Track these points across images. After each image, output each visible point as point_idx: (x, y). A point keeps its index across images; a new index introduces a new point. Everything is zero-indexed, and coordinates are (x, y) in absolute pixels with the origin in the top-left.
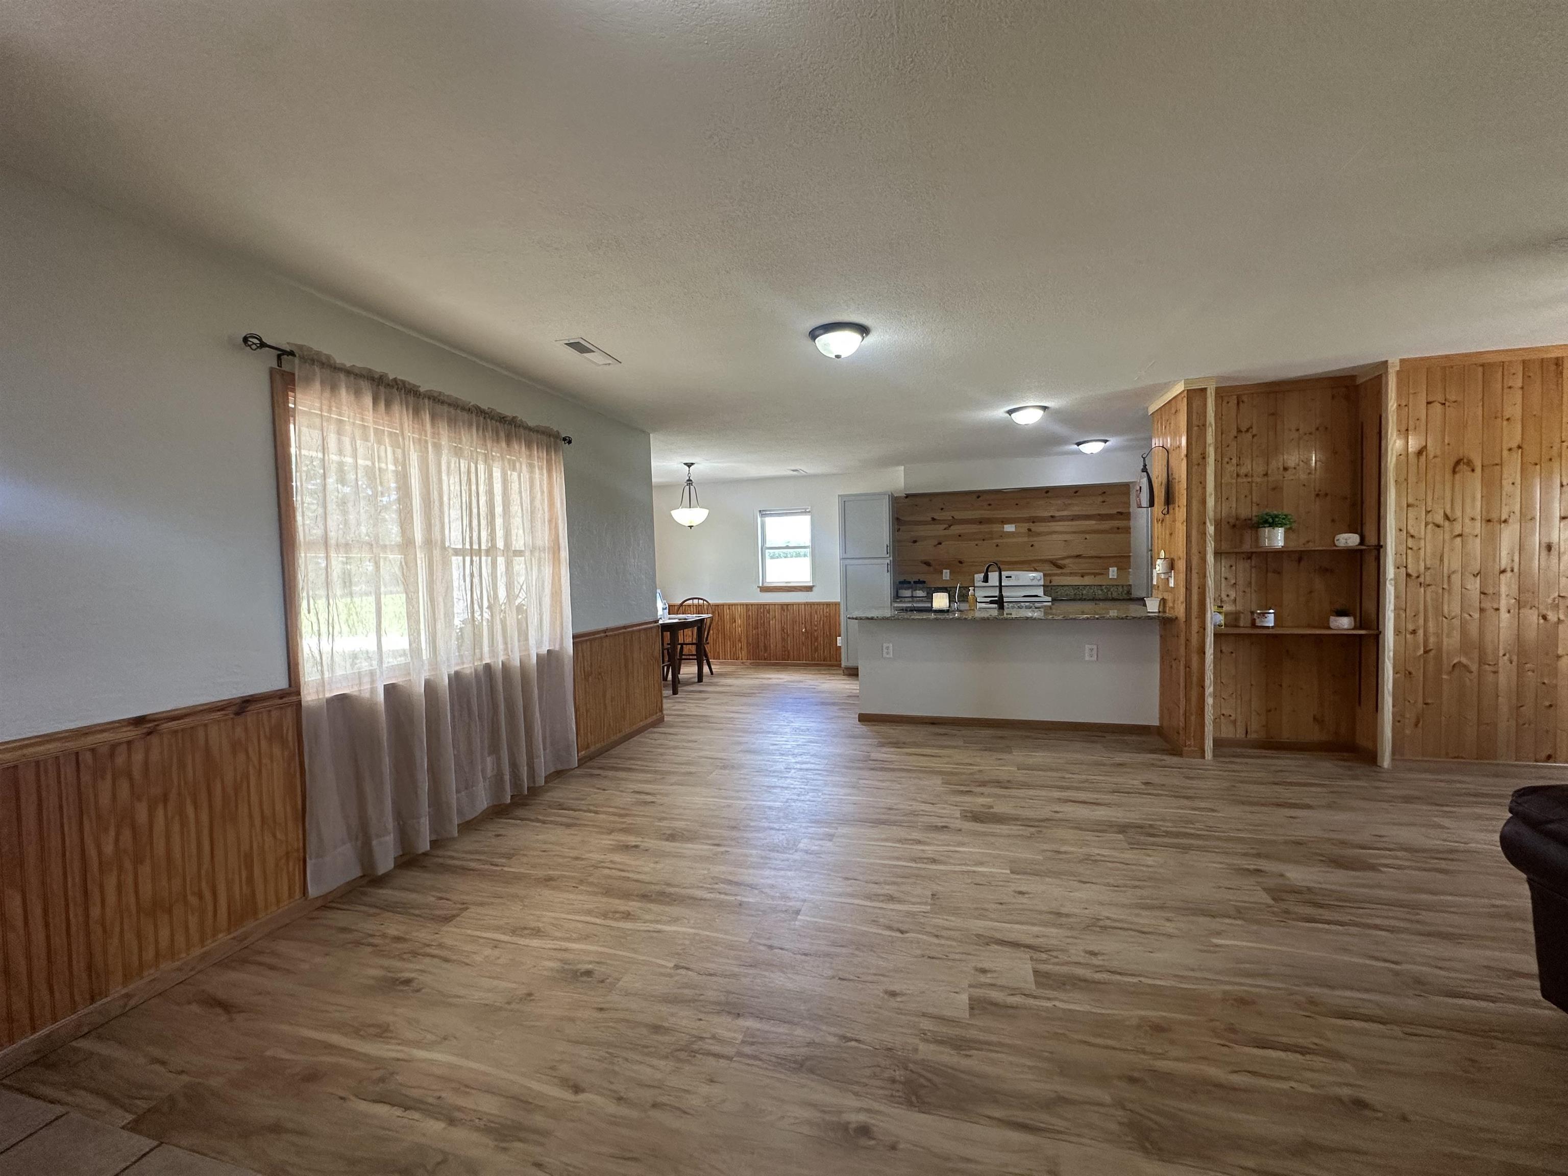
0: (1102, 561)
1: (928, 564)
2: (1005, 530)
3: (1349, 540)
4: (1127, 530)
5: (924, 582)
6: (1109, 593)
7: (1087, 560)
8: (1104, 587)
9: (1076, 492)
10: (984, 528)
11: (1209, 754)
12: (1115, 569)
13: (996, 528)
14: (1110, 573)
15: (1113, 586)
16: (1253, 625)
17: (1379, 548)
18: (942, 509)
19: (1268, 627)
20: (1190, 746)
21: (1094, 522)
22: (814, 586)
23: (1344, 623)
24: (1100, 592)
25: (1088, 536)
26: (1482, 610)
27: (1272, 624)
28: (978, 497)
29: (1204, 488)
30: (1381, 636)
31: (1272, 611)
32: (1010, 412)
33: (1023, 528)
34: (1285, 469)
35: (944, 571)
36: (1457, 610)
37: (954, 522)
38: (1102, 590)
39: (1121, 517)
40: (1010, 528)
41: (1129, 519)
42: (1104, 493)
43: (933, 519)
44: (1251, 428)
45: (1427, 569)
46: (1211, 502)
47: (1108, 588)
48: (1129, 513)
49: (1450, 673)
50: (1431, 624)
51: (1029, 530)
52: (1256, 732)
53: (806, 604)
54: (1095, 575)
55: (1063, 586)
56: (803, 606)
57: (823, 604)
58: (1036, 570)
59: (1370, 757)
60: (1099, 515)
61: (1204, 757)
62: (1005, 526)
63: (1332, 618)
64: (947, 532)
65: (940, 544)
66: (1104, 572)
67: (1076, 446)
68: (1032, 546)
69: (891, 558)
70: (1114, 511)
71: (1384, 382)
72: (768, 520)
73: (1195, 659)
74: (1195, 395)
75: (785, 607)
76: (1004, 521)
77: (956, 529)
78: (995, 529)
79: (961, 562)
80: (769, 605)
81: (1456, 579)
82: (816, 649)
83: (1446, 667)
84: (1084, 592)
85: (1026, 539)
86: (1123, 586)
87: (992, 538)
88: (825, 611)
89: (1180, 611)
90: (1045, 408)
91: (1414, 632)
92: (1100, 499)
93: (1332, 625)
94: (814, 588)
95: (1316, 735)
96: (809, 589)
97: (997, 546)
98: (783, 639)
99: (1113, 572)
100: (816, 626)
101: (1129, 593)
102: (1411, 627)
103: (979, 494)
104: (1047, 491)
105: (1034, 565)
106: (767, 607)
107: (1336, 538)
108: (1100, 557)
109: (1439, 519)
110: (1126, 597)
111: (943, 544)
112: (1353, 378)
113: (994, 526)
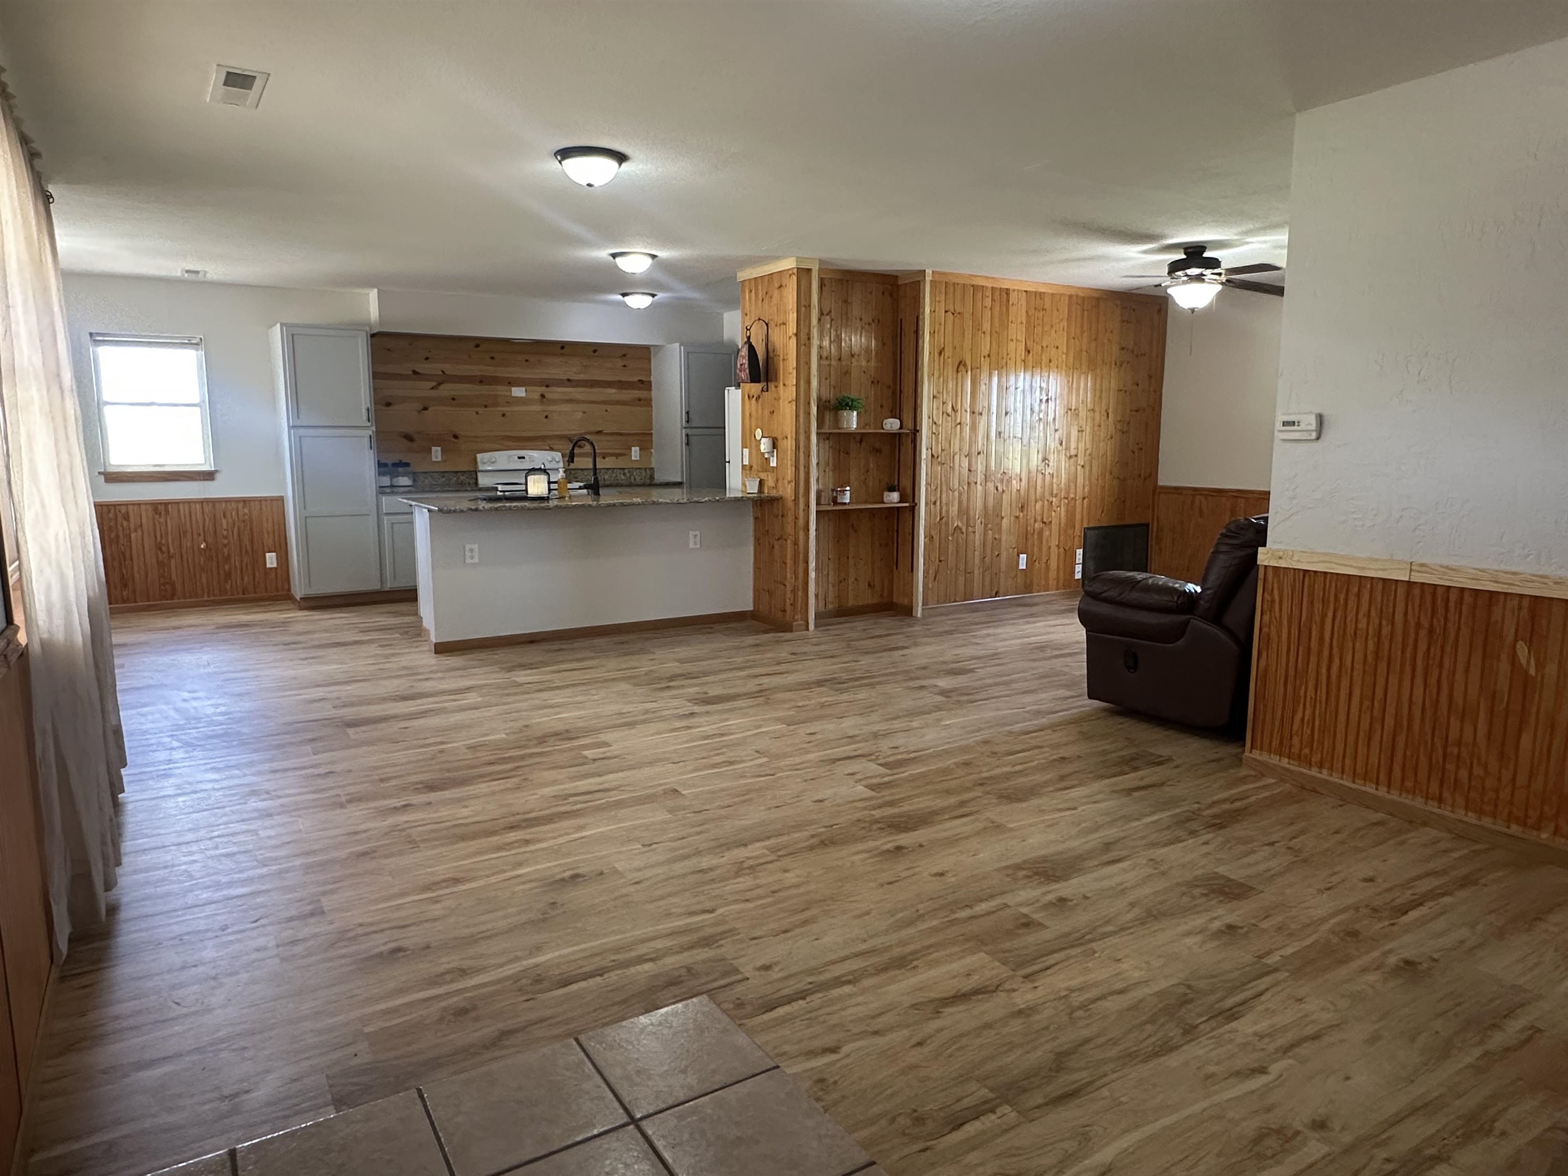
0: (625, 439)
1: (409, 438)
2: (513, 394)
3: (892, 424)
4: (647, 403)
5: (407, 465)
6: (632, 478)
7: (609, 438)
8: (626, 471)
9: (595, 351)
10: (484, 390)
11: (812, 627)
12: (638, 448)
13: (501, 390)
14: (633, 453)
15: (636, 469)
16: (835, 502)
17: (916, 431)
18: (427, 359)
19: (845, 504)
20: (797, 620)
21: (614, 391)
22: (216, 471)
23: (895, 496)
24: (623, 477)
25: (609, 408)
26: (969, 484)
27: (848, 501)
28: (477, 346)
29: (809, 368)
30: (917, 507)
31: (848, 488)
32: (614, 256)
33: (538, 391)
34: (853, 356)
35: (434, 449)
36: (956, 486)
37: (444, 379)
38: (624, 474)
39: (641, 385)
40: (518, 392)
41: (650, 389)
42: (625, 355)
43: (415, 372)
44: (830, 312)
45: (942, 450)
46: (814, 383)
47: (631, 470)
48: (650, 382)
49: (953, 535)
50: (944, 496)
51: (543, 396)
52: (832, 603)
53: (203, 502)
54: (617, 455)
55: (582, 470)
56: (198, 506)
57: (237, 500)
58: (552, 449)
59: (907, 611)
60: (620, 382)
61: (807, 629)
62: (513, 389)
63: (886, 493)
64: (433, 393)
65: (426, 409)
66: (626, 454)
67: (620, 297)
68: (547, 417)
69: (374, 429)
70: (636, 379)
71: (922, 288)
72: (104, 352)
73: (801, 534)
74: (803, 273)
75: (160, 508)
76: (511, 383)
77: (448, 390)
78: (499, 393)
79: (456, 437)
80: (127, 504)
81: (957, 457)
82: (228, 575)
83: (951, 529)
84: (606, 477)
85: (538, 408)
86: (645, 469)
87: (496, 405)
88: (241, 513)
89: (787, 491)
90: (654, 257)
91: (935, 503)
92: (620, 363)
93: (885, 500)
94: (218, 476)
95: (868, 598)
96: (208, 476)
97: (503, 415)
98: (161, 564)
99: (635, 452)
100: (226, 537)
101: (652, 477)
102: (933, 500)
103: (478, 342)
104: (563, 345)
105: (550, 442)
106: (123, 509)
107: (885, 421)
108: (621, 434)
109: (949, 410)
110: (648, 482)
111: (430, 409)
112: (897, 277)
113: (499, 387)
